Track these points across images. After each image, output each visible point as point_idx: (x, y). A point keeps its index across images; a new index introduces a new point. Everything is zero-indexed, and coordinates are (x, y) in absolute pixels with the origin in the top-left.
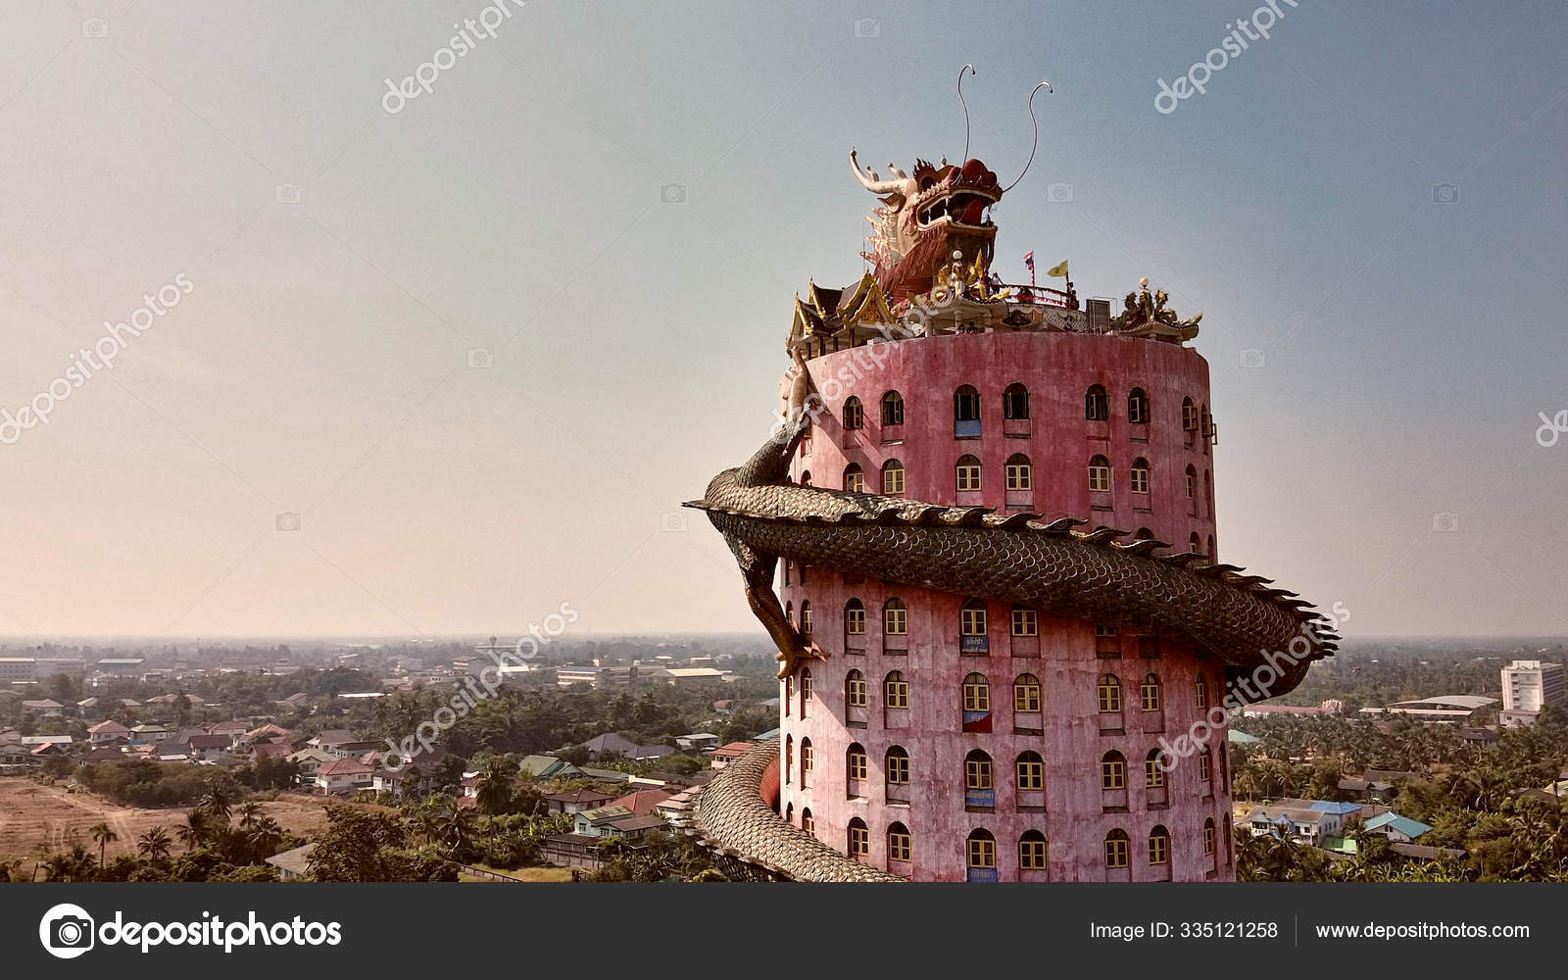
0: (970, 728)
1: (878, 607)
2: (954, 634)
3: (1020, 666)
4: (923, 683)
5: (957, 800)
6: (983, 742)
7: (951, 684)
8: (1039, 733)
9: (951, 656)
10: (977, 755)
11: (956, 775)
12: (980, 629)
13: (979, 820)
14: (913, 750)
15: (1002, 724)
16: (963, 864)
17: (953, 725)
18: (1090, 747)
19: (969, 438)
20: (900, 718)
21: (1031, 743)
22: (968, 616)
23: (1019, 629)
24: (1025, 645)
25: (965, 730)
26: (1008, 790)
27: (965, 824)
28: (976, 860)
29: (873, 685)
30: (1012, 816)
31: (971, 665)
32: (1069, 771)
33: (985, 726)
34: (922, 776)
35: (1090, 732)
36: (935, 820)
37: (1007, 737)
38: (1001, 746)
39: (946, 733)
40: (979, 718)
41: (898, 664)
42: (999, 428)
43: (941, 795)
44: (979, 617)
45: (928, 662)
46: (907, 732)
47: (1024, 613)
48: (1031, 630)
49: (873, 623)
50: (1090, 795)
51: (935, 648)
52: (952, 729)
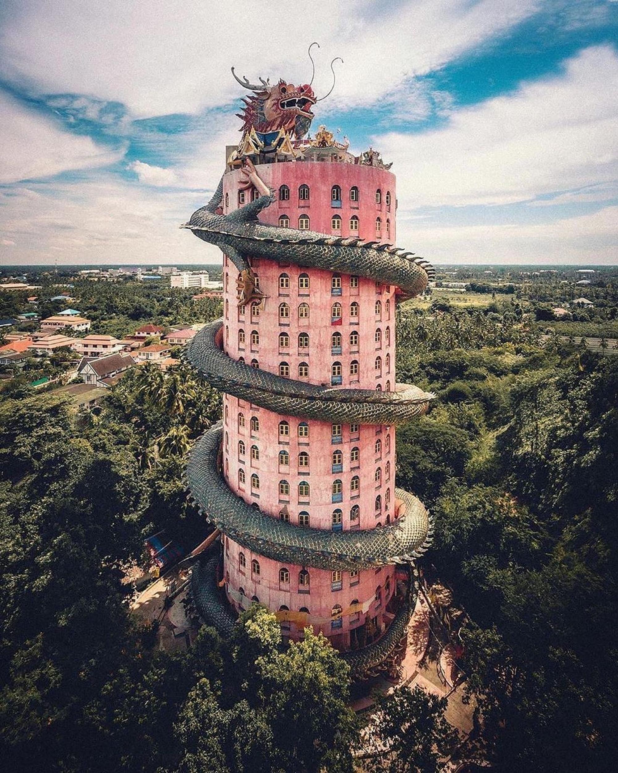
0: (334, 324)
1: (296, 277)
2: (329, 288)
3: (352, 300)
4: (316, 307)
5: (329, 352)
6: (339, 329)
7: (328, 307)
8: (358, 324)
9: (328, 296)
10: (337, 334)
11: (329, 342)
12: (338, 285)
13: (336, 359)
14: (311, 334)
15: (346, 322)
16: (330, 374)
17: (328, 322)
18: (372, 328)
19: (336, 208)
20: (305, 321)
21: (354, 328)
22: (334, 281)
23: (352, 286)
24: (354, 291)
25: (332, 325)
26: (347, 346)
27: (332, 360)
28: (334, 373)
29: (293, 309)
30: (348, 355)
31: (336, 300)
32: (366, 338)
33: (340, 322)
34: (314, 343)
35: (373, 322)
36: (320, 360)
37: (347, 326)
38: (345, 330)
39: (325, 327)
40: (337, 320)
41: (306, 300)
42: (348, 205)
43: (322, 350)
44: (338, 281)
45: (318, 300)
46: (309, 327)
47: (354, 279)
48: (356, 285)
49: (294, 282)
50: (372, 344)
51: (321, 294)
52: (327, 325)
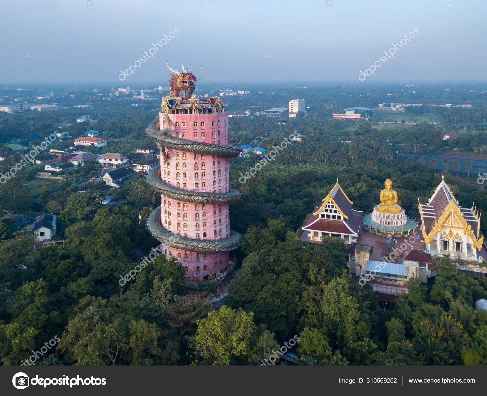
1: (182, 153)
2: (193, 157)
3: (203, 161)
4: (189, 164)
5: (194, 179)
6: (197, 171)
7: (193, 164)
8: (205, 169)
9: (193, 160)
10: (197, 173)
11: (194, 176)
12: (197, 156)
13: (197, 181)
14: (187, 173)
16: (194, 187)
17: (193, 169)
18: (212, 170)
19: (195, 129)
20: (185, 169)
21: (204, 171)
22: (195, 155)
23: (202, 156)
24: (203, 158)
25: (195, 170)
26: (201, 177)
27: (195, 182)
28: (196, 186)
29: (181, 164)
30: (201, 180)
31: (196, 161)
32: (209, 174)
33: (198, 169)
34: (189, 176)
35: (212, 168)
36: (190, 182)
37: (201, 170)
38: (200, 172)
39: (192, 171)
41: (185, 161)
42: (200, 128)
43: (191, 179)
45: (189, 161)
46: (186, 171)
48: (204, 156)
49: (181, 155)
50: (211, 176)
51: (191, 159)
